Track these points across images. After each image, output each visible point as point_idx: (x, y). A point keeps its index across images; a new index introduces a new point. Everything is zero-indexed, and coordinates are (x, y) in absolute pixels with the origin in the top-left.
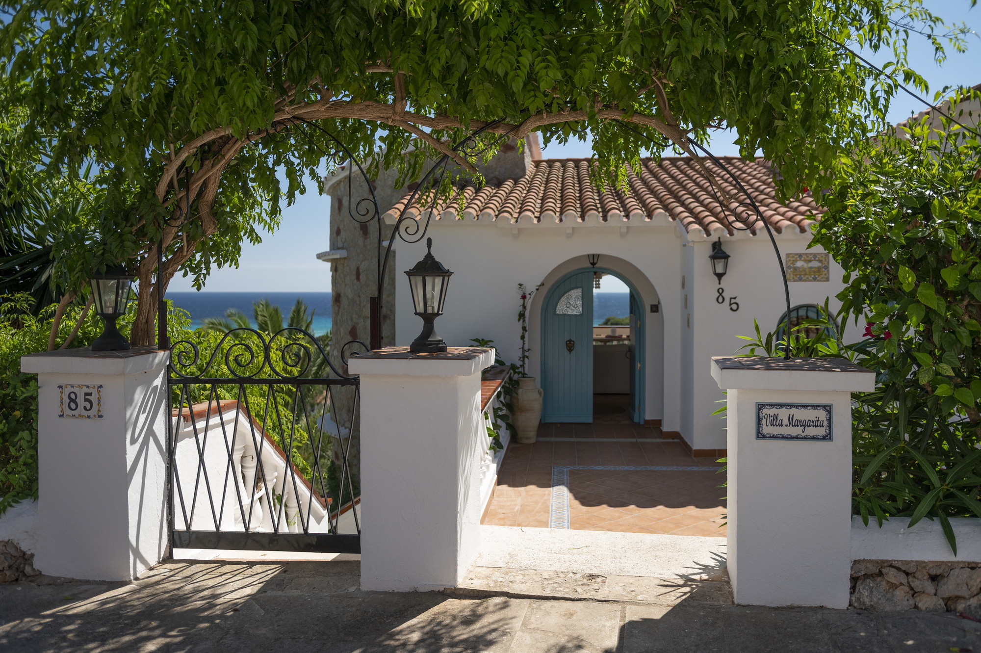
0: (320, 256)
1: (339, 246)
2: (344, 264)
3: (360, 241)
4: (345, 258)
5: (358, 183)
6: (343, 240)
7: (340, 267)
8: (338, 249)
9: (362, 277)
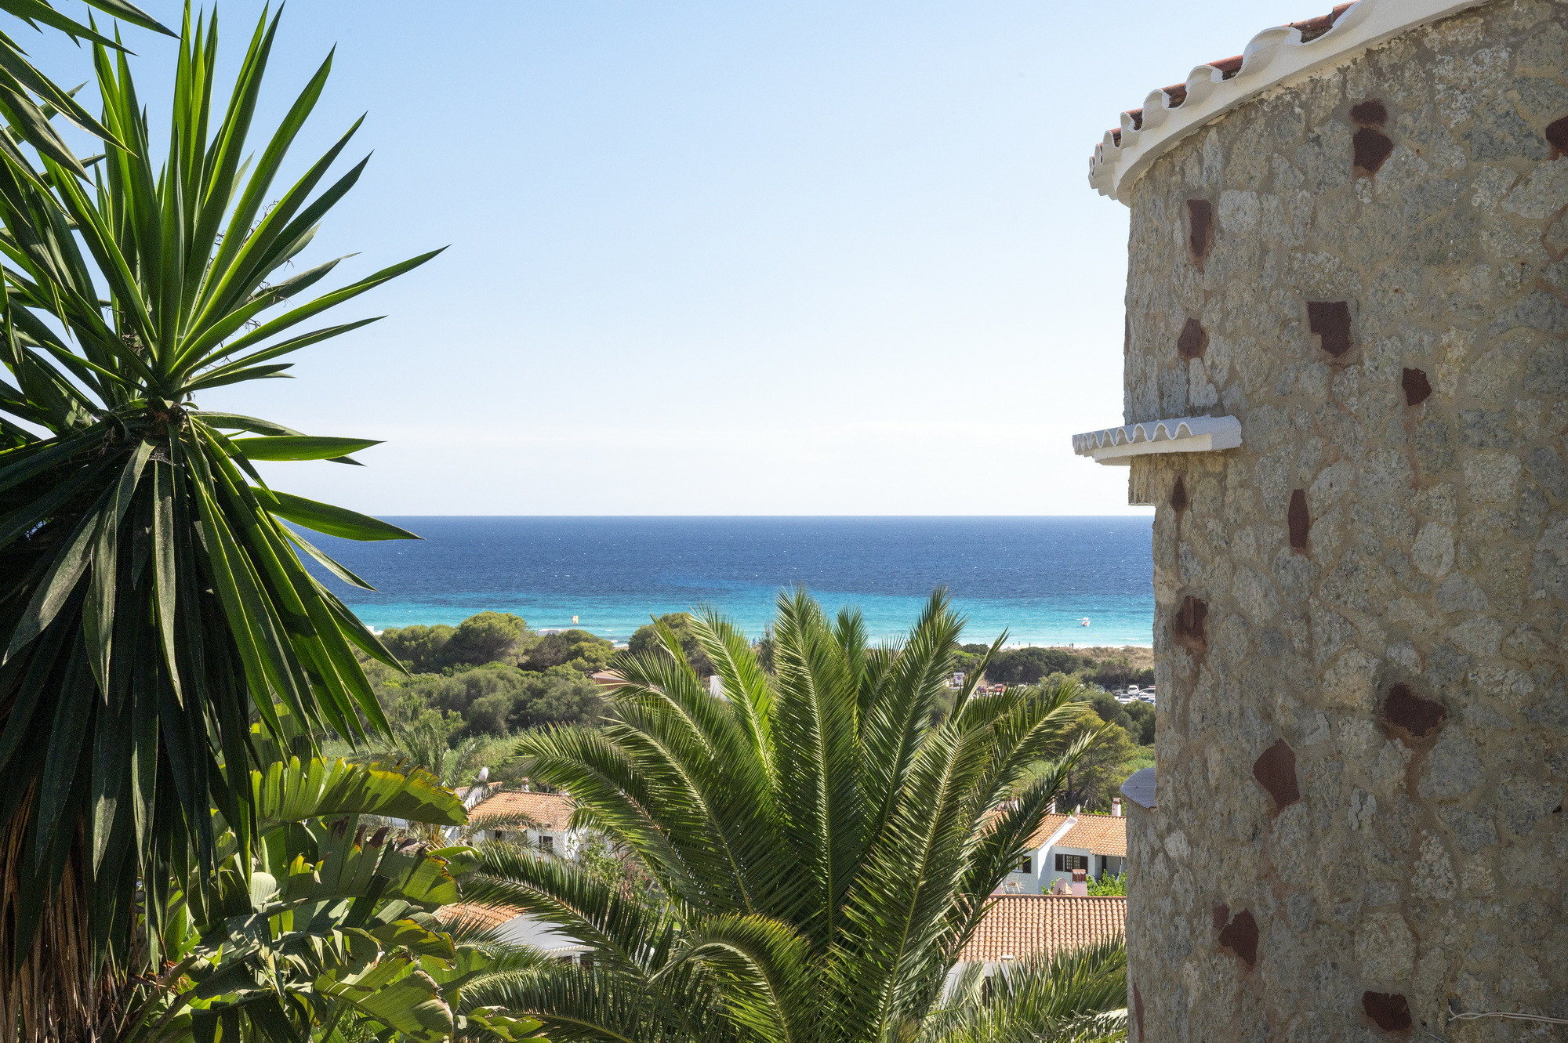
0: (1086, 444)
1: (1197, 400)
2: (1222, 478)
3: (1313, 382)
4: (1229, 453)
5: (1299, 128)
6: (1221, 377)
7: (1202, 492)
8: (1193, 412)
9: (1323, 534)
